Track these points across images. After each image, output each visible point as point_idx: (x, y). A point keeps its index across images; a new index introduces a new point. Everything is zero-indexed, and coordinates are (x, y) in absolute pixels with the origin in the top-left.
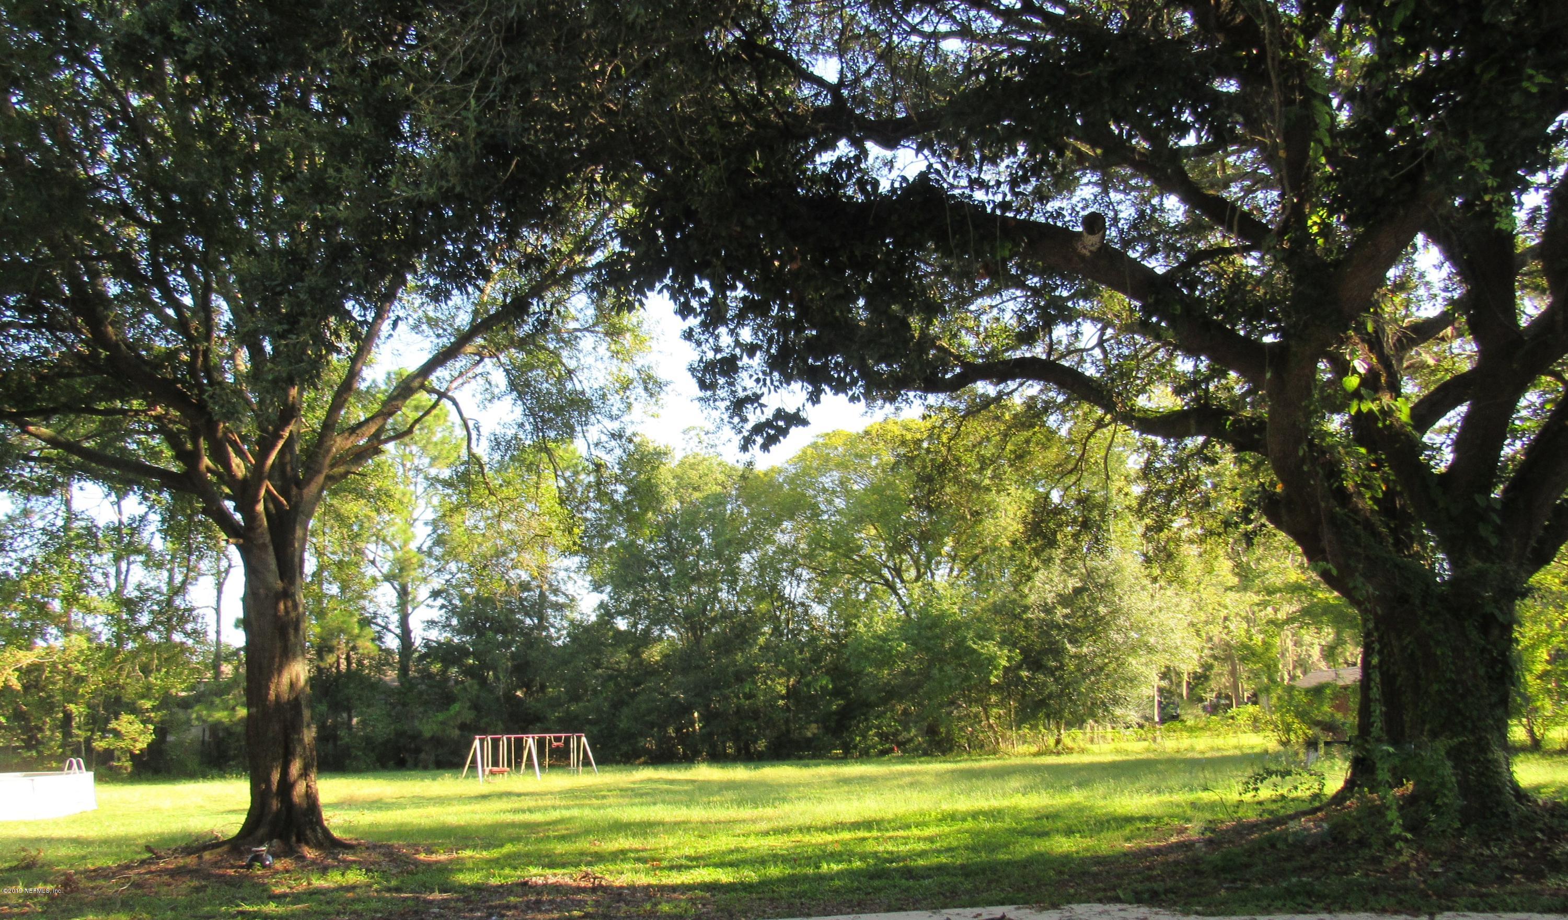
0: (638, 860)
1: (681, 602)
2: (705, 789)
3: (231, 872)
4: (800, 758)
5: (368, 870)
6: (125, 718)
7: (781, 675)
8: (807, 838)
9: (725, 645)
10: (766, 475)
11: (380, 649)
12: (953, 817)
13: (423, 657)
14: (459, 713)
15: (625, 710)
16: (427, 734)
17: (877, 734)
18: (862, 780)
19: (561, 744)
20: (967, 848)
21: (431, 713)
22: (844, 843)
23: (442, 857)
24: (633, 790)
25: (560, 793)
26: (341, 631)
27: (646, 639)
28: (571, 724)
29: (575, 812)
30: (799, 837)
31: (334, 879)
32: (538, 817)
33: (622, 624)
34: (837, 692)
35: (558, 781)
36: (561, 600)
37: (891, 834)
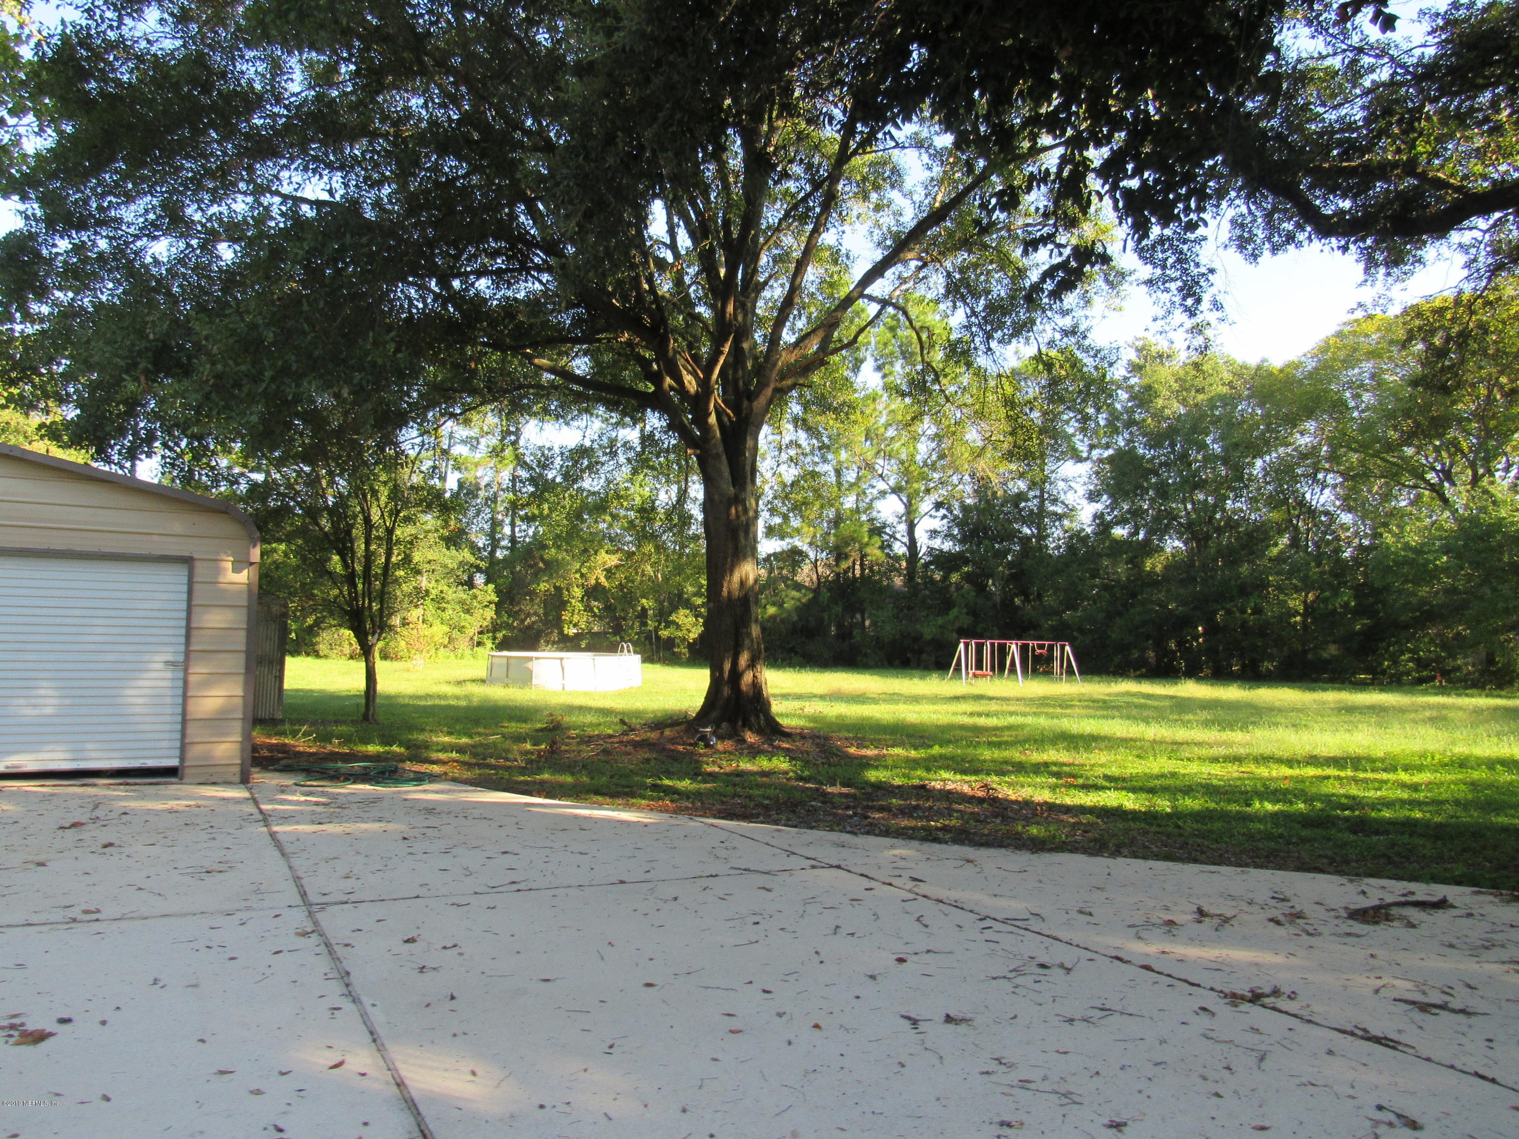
0: (1057, 775)
1: (1184, 509)
2: (1182, 706)
3: (681, 748)
4: (1316, 681)
5: (792, 759)
6: (682, 612)
7: (1297, 590)
8: (1263, 771)
9: (1232, 557)
10: (1281, 371)
11: (888, 555)
12: (1462, 763)
13: (927, 565)
14: (957, 617)
15: (1119, 621)
16: (928, 637)
17: (1411, 660)
18: (1375, 710)
19: (1044, 651)
20: (1457, 803)
21: (931, 617)
22: (1301, 780)
23: (870, 752)
24: (1105, 702)
25: (1031, 700)
26: (854, 540)
27: (1148, 549)
28: (1061, 633)
29: (1029, 720)
30: (1252, 767)
31: (764, 763)
32: (992, 722)
33: (1119, 532)
34: (1359, 612)
35: (1037, 687)
36: (1059, 510)
37: (1370, 775)
